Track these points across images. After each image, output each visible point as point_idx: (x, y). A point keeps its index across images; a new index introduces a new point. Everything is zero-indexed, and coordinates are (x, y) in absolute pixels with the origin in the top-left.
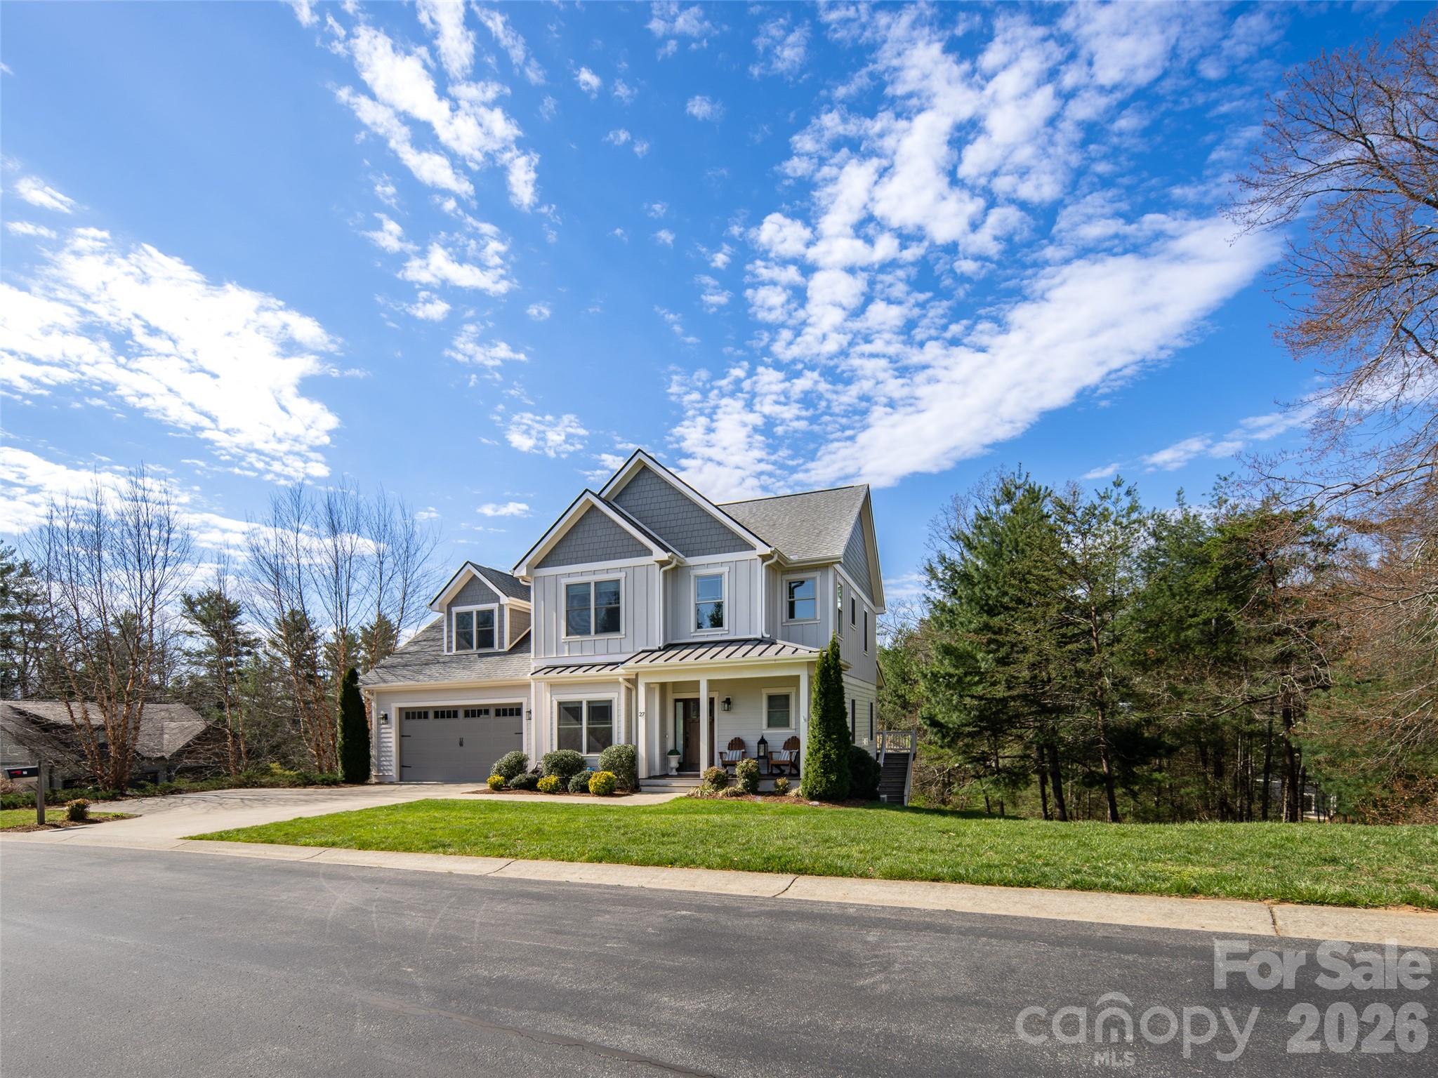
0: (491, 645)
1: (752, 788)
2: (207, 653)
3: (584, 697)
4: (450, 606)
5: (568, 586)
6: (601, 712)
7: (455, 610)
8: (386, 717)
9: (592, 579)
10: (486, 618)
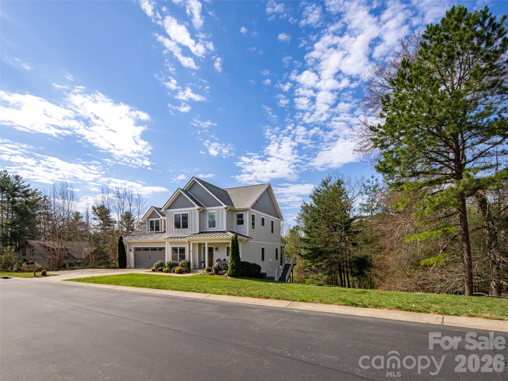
0: (159, 230)
1: (217, 273)
2: (100, 225)
3: (178, 246)
4: (148, 218)
5: (175, 215)
6: (182, 250)
7: (150, 220)
8: (131, 250)
9: (181, 213)
10: (157, 222)
